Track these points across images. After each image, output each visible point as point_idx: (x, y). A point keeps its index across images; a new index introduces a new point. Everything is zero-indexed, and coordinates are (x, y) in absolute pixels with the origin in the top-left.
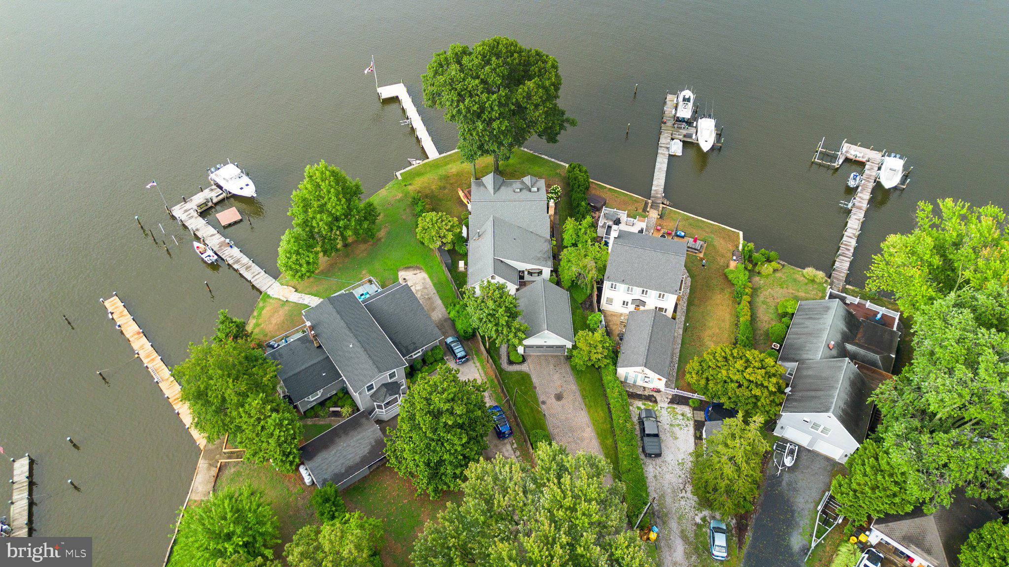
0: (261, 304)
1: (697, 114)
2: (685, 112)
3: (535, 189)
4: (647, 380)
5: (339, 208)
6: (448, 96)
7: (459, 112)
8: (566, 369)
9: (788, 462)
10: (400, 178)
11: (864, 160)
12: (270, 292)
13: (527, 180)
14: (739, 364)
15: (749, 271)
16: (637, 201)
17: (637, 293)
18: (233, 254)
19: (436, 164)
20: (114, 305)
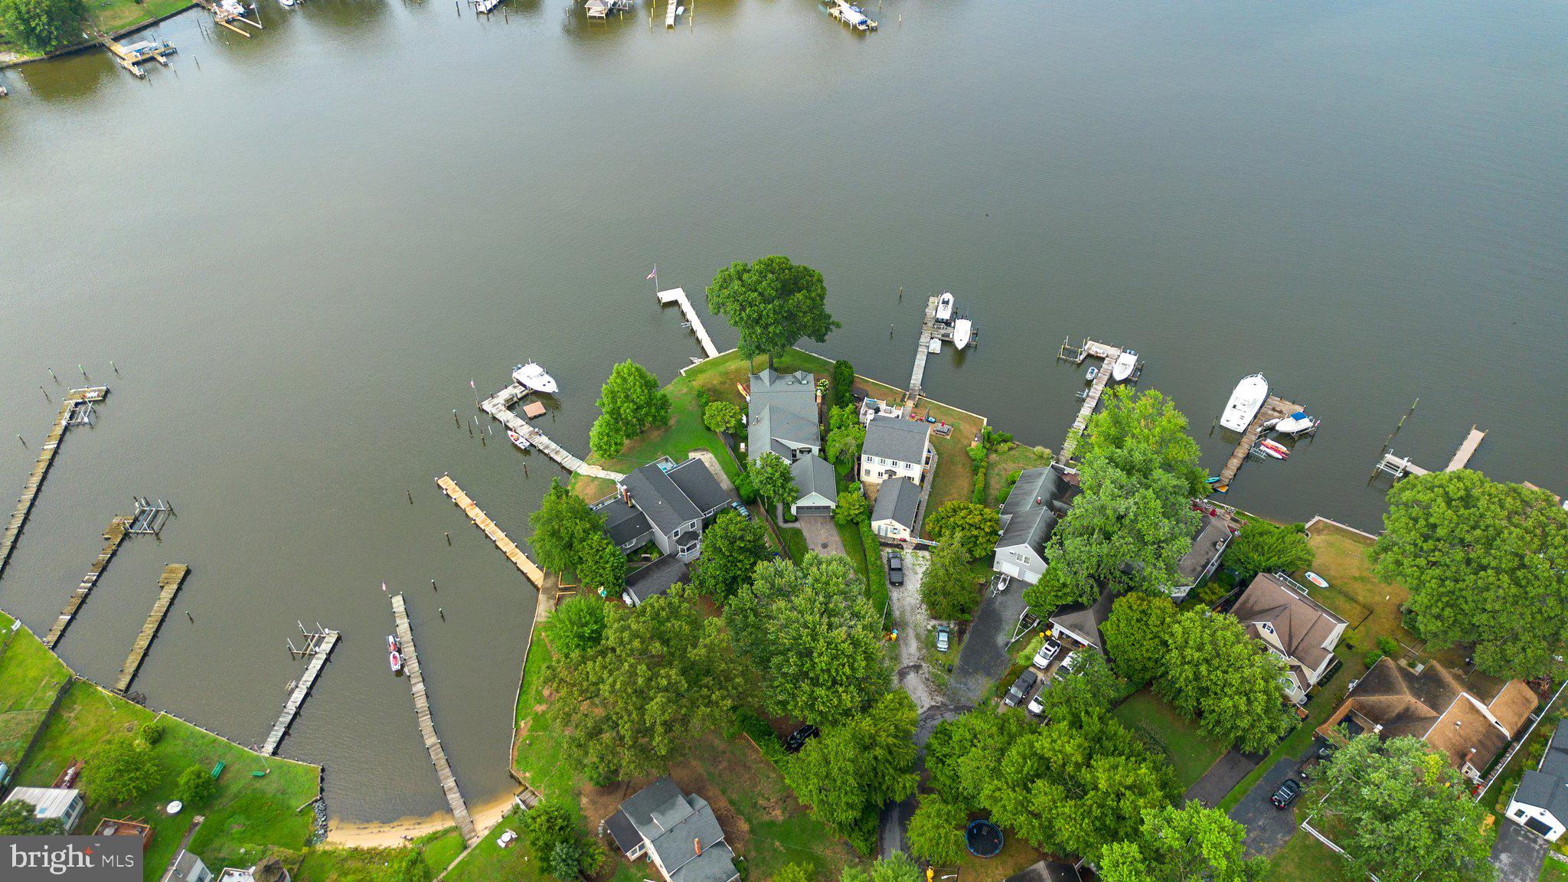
0: (573, 481)
1: (956, 315)
2: (945, 314)
3: (805, 382)
4: (895, 531)
5: (642, 398)
6: (732, 307)
7: (741, 319)
8: (831, 526)
9: (1001, 587)
10: (684, 375)
11: (1104, 356)
12: (579, 471)
13: (798, 374)
14: (963, 513)
15: (988, 449)
16: (896, 393)
17: (888, 464)
18: (543, 441)
19: (716, 362)
20: (446, 483)
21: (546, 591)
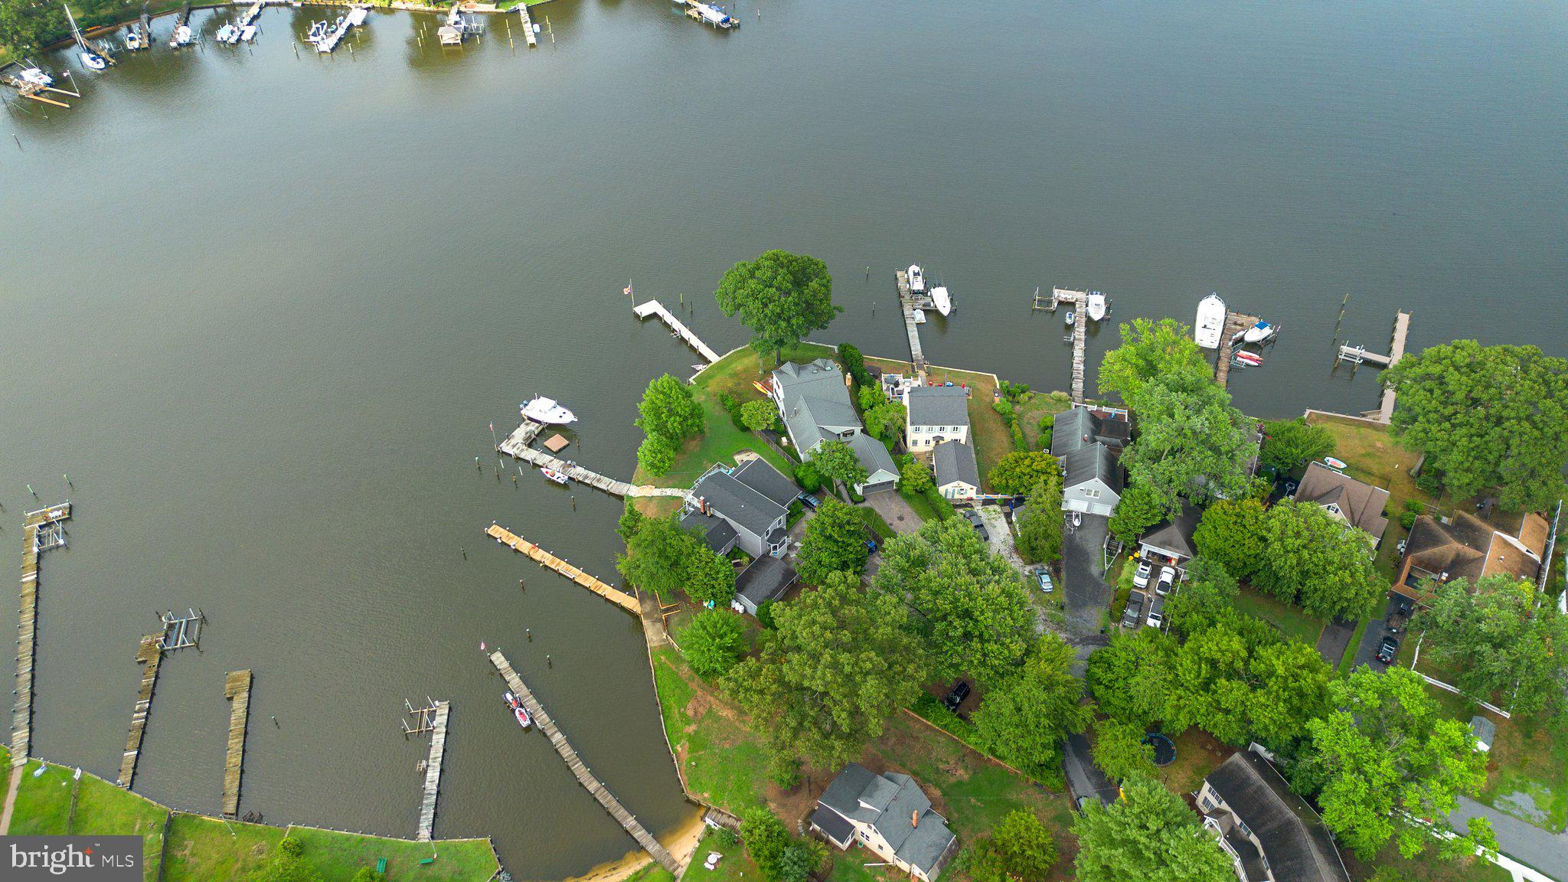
0: (628, 505)
1: (929, 285)
2: (918, 285)
3: (829, 368)
4: (962, 492)
8: (898, 499)
9: (1077, 523)
10: (694, 383)
11: (1074, 300)
12: (631, 494)
13: (818, 362)
14: (1027, 462)
15: (1011, 402)
16: (904, 366)
17: (936, 431)
18: (579, 472)
19: (719, 366)
20: (496, 531)
21: (648, 615)
